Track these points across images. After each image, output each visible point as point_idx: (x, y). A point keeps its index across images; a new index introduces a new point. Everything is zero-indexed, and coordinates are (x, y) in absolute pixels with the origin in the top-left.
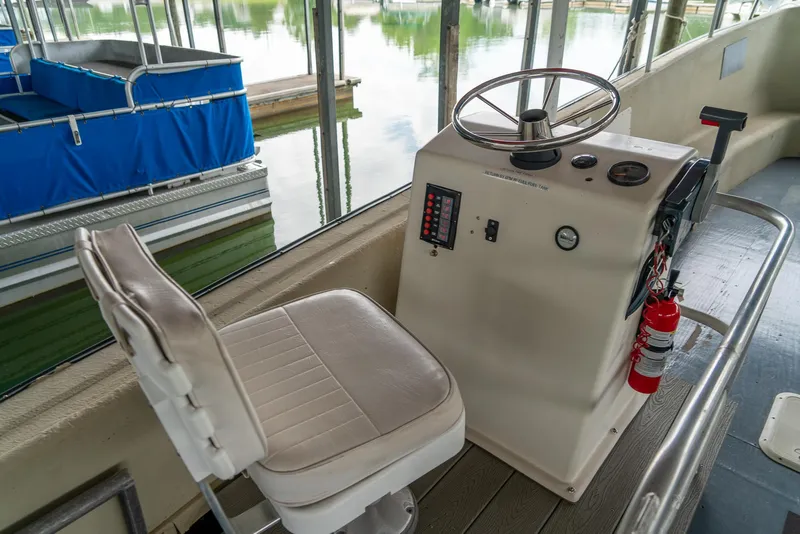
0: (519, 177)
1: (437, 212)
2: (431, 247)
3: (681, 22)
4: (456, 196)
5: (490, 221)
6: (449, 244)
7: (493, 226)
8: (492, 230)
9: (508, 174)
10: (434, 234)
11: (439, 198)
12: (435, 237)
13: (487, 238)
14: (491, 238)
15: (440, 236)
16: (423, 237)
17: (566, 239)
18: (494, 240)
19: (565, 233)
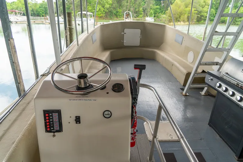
0: (84, 98)
1: (51, 120)
2: (52, 134)
3: (72, 28)
4: (59, 112)
5: (76, 117)
6: (60, 130)
7: (78, 118)
8: (78, 120)
9: (79, 99)
10: (52, 128)
11: (51, 114)
12: (53, 130)
13: (77, 123)
14: (78, 123)
15: (55, 128)
16: (47, 131)
17: (107, 115)
18: (80, 123)
19: (106, 113)
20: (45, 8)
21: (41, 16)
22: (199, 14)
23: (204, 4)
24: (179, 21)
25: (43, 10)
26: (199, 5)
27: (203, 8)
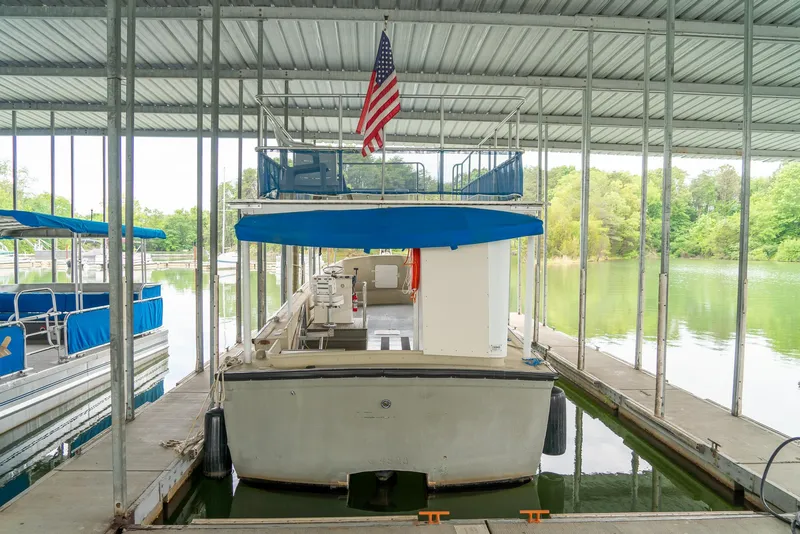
20: (181, 229)
21: (168, 249)
22: (617, 235)
23: (629, 207)
24: (556, 254)
25: (175, 235)
26: (615, 212)
27: (626, 217)
